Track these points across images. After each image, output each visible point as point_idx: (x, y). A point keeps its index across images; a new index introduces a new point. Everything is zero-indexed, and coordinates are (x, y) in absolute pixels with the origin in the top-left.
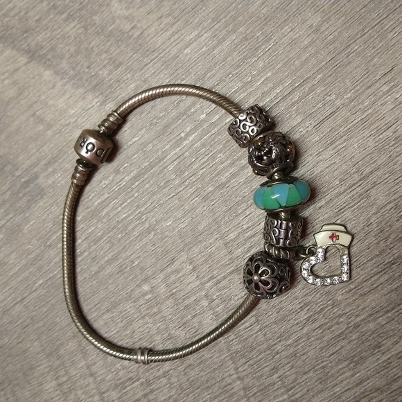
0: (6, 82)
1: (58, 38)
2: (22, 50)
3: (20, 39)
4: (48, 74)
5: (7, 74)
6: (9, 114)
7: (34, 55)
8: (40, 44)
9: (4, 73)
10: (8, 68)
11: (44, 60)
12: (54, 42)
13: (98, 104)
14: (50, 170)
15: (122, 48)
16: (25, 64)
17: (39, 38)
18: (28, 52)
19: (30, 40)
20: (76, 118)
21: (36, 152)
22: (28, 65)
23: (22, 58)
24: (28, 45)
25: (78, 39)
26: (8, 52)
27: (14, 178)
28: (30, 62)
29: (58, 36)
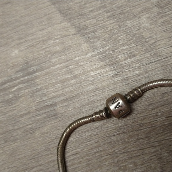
0: (57, 41)
1: (100, 26)
2: (74, 25)
3: (76, 18)
4: (85, 46)
5: (59, 36)
6: (52, 61)
7: (81, 30)
8: (87, 25)
9: (57, 35)
10: (62, 33)
11: (86, 36)
12: (96, 27)
13: (111, 75)
14: (66, 104)
15: (139, 47)
16: (73, 35)
17: (88, 22)
18: (77, 27)
19: (81, 21)
20: (93, 79)
21: (61, 90)
22: (75, 35)
23: (72, 30)
24: (79, 23)
25: (113, 32)
26: (65, 23)
27: (41, 100)
28: (76, 34)
29: (101, 25)
